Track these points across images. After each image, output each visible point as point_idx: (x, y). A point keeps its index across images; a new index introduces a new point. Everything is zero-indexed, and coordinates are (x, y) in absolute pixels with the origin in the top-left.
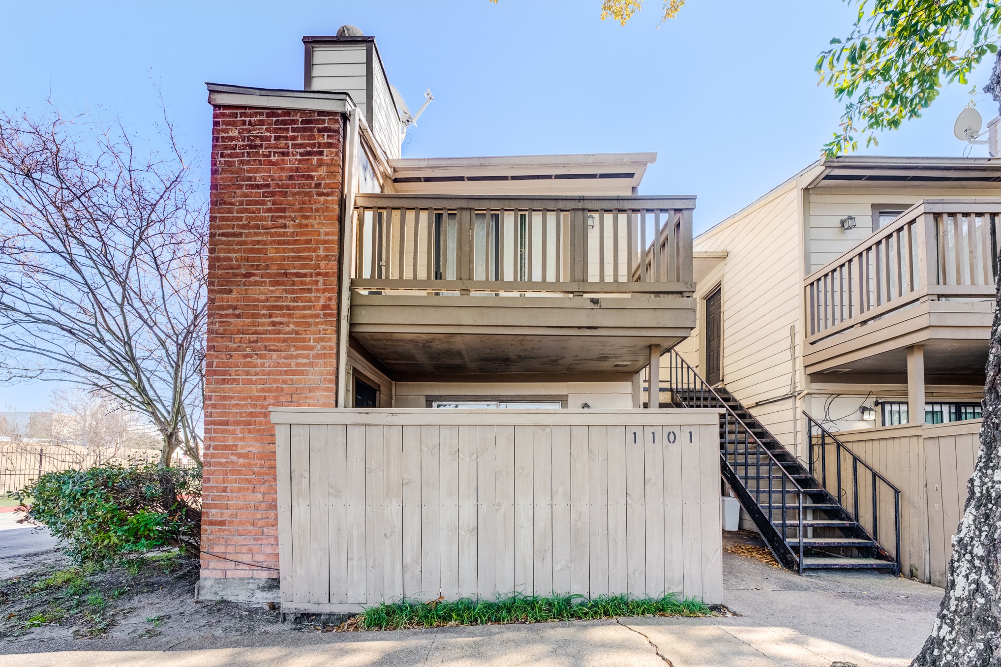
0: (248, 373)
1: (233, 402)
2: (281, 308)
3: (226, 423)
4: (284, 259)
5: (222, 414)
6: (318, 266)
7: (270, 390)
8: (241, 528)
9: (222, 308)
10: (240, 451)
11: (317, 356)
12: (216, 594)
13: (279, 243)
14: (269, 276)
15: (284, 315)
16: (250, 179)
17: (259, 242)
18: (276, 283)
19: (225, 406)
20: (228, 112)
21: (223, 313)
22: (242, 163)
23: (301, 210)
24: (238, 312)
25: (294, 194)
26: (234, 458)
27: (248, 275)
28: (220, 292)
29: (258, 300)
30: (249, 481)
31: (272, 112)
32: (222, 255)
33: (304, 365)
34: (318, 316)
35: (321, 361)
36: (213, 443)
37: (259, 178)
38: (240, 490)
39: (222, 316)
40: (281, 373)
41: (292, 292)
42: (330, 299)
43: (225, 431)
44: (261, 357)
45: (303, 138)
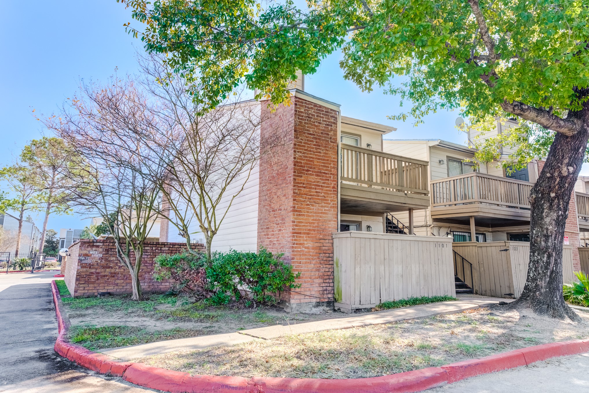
0: (308, 212)
1: (303, 224)
2: (319, 186)
3: (300, 233)
4: (320, 166)
5: (299, 229)
6: (331, 171)
7: (316, 220)
8: (306, 280)
9: (299, 183)
10: (306, 246)
11: (331, 207)
12: (297, 310)
13: (318, 159)
14: (315, 172)
15: (320, 189)
16: (308, 130)
17: (311, 157)
18: (317, 176)
19: (300, 226)
20: (300, 100)
21: (299, 185)
22: (305, 123)
23: (325, 147)
24: (304, 186)
25: (323, 140)
26: (304, 249)
27: (308, 171)
28: (298, 176)
29: (311, 182)
30: (309, 259)
31: (315, 105)
32: (299, 161)
33: (327, 210)
34: (331, 191)
35: (332, 209)
36: (296, 242)
37: (311, 131)
38: (306, 263)
39: (299, 187)
40: (319, 213)
41: (323, 180)
42: (335, 184)
43: (300, 237)
44: (312, 205)
45: (326, 118)
